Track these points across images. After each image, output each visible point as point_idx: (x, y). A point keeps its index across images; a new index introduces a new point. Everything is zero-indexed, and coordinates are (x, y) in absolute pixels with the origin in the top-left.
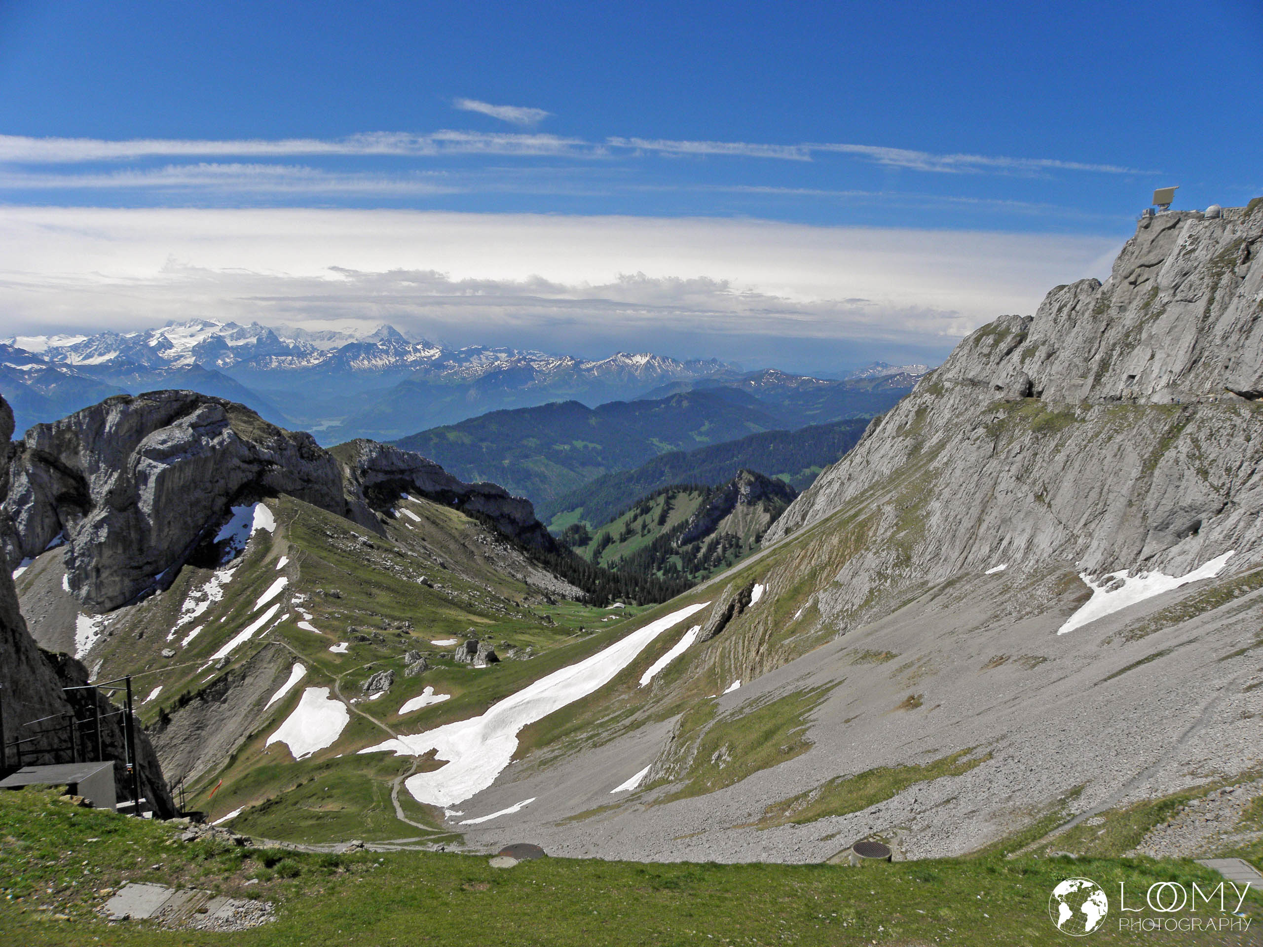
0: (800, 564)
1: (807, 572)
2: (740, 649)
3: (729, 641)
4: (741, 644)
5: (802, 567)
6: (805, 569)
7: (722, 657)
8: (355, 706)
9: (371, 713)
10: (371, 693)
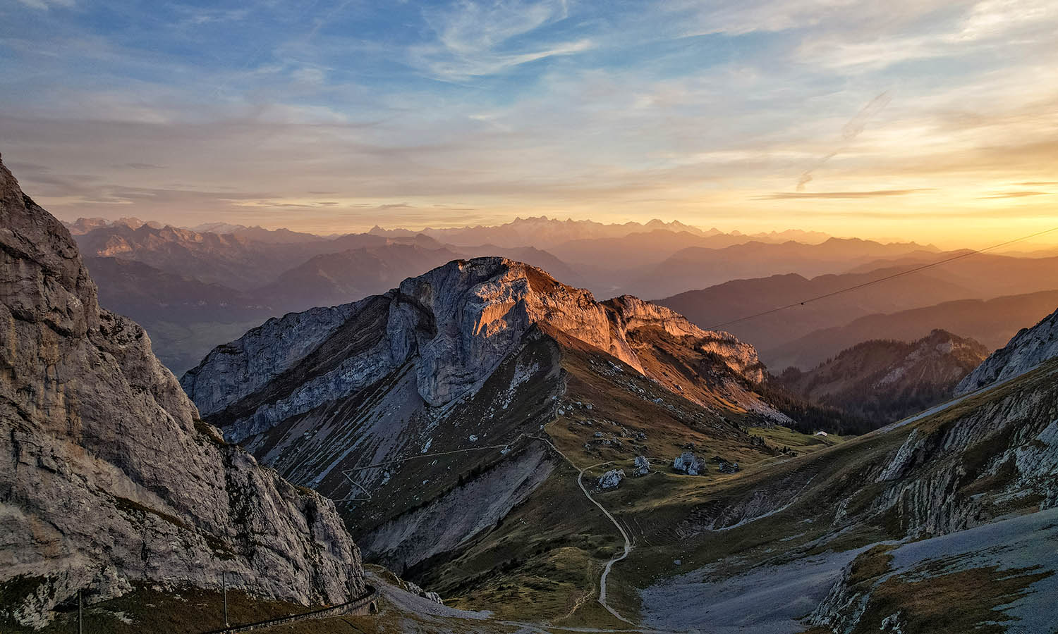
0: (993, 418)
1: (1000, 427)
2: (925, 494)
3: (913, 484)
4: (926, 489)
5: (996, 421)
6: (1000, 425)
7: (905, 499)
8: (591, 496)
9: (602, 503)
10: (604, 486)
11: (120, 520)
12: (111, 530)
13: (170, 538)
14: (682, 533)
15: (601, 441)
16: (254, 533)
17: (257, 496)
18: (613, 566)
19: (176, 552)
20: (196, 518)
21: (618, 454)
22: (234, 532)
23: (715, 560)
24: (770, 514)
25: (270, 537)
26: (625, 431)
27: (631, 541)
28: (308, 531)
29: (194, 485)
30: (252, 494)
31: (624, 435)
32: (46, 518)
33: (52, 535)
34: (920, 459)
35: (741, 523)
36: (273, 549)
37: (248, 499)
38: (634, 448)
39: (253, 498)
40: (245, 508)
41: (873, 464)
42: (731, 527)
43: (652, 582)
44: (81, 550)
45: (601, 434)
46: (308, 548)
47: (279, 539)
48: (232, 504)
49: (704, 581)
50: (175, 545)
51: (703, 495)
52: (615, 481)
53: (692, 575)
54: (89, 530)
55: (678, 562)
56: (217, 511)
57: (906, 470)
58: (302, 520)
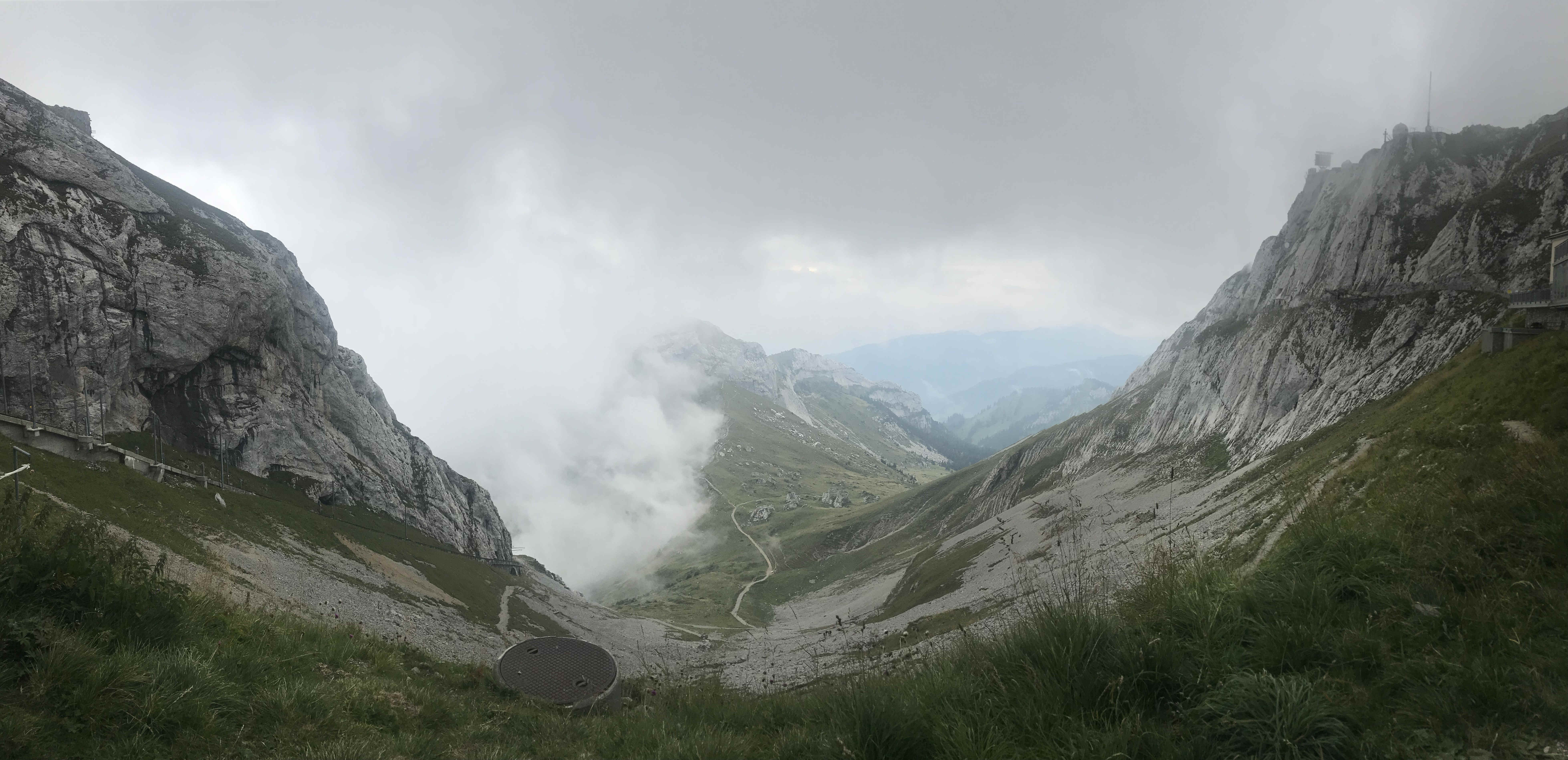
0: (1061, 439)
1: (1063, 445)
3: (995, 497)
5: (1062, 442)
8: (742, 528)
9: (751, 534)
10: (755, 520)
11: (349, 464)
12: (345, 469)
13: (376, 483)
14: (818, 556)
15: (757, 480)
16: (428, 496)
17: (431, 473)
18: (752, 586)
19: (380, 492)
20: (391, 478)
21: (772, 492)
22: (415, 493)
23: (842, 577)
24: (891, 533)
25: (438, 501)
26: (781, 472)
27: (773, 565)
28: (468, 508)
29: (390, 456)
30: (428, 471)
31: (780, 474)
32: (316, 451)
33: (320, 461)
34: (1004, 476)
35: (868, 544)
36: (440, 511)
37: (425, 474)
38: (788, 486)
39: (428, 474)
40: (423, 480)
41: (974, 486)
42: (859, 549)
43: (787, 599)
44: (331, 473)
45: (757, 474)
46: (467, 519)
47: (444, 504)
48: (414, 475)
49: (831, 595)
50: (379, 488)
51: (840, 523)
52: (765, 515)
53: (821, 592)
54: (335, 464)
55: (812, 581)
56: (404, 477)
57: (993, 487)
58: (464, 500)
